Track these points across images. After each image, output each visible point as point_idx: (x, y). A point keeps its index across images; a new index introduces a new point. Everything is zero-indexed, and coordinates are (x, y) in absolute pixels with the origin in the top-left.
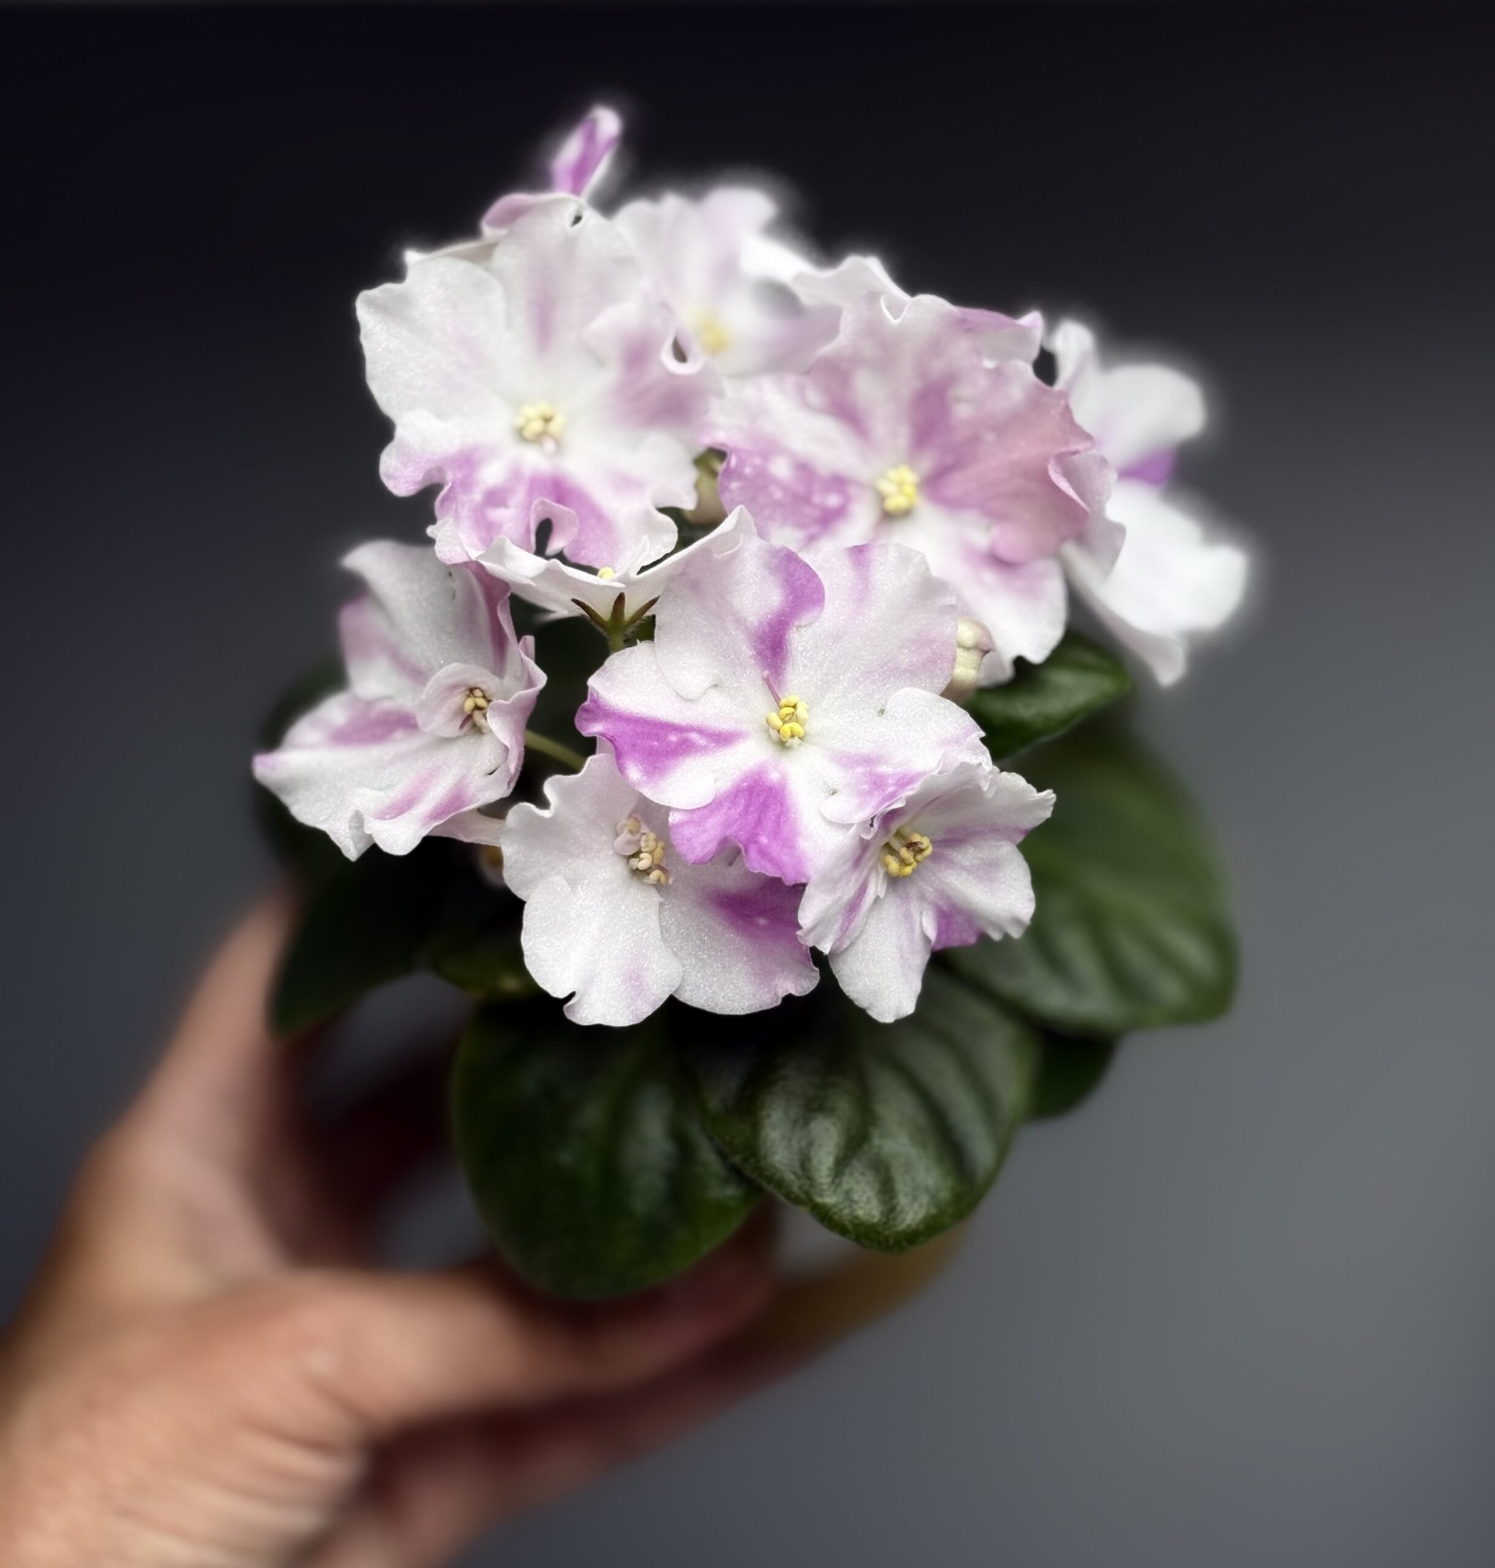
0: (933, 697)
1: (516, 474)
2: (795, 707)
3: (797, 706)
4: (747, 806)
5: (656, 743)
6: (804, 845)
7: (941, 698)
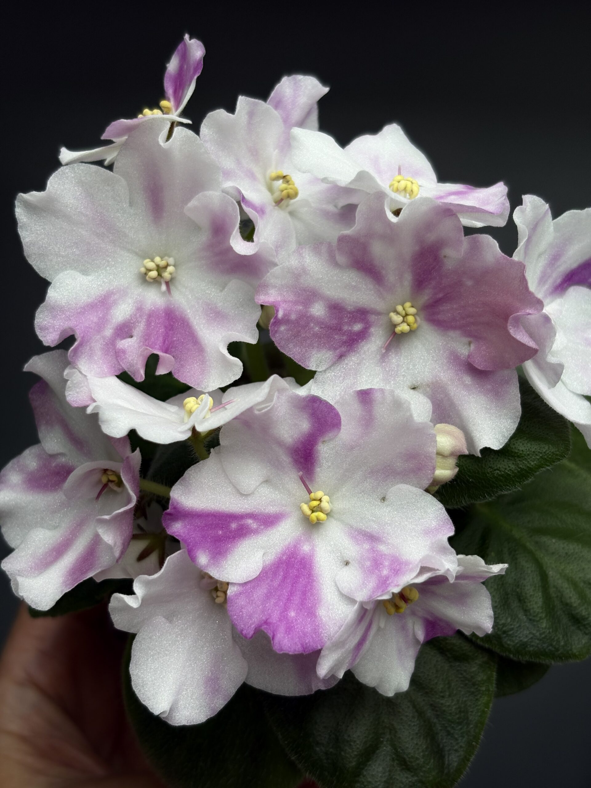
0: (421, 491)
1: (139, 309)
2: (320, 500)
3: (322, 499)
4: (285, 578)
5: (220, 532)
6: (322, 612)
7: (424, 492)
